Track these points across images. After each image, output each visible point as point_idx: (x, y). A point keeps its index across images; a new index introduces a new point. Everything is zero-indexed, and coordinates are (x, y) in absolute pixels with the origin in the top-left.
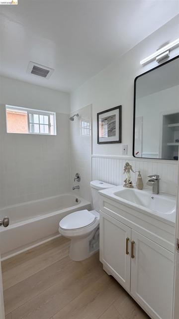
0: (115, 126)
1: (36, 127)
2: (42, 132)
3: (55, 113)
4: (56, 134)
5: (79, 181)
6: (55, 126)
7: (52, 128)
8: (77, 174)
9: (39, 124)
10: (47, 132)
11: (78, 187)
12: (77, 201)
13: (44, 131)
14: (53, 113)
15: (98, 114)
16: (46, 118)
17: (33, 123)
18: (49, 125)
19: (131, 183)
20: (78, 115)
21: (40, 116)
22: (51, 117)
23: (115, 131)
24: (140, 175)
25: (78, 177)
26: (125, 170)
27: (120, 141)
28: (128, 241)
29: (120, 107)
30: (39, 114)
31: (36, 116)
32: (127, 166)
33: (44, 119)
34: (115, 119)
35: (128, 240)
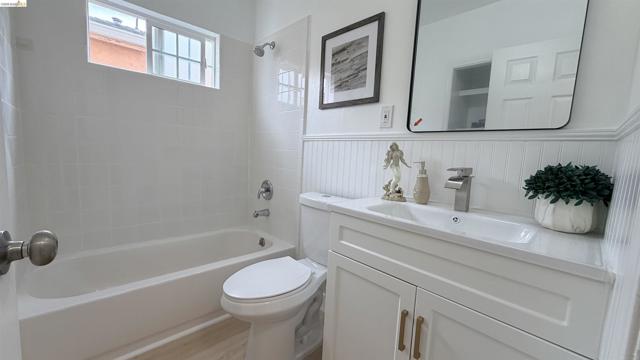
0: (366, 64)
1: (169, 62)
2: (183, 77)
3: (217, 36)
4: (218, 87)
5: (269, 198)
6: (218, 70)
7: (209, 71)
8: (266, 182)
9: (178, 57)
10: (196, 80)
11: (267, 213)
12: (262, 243)
13: (190, 74)
14: (212, 34)
15: (325, 39)
16: (196, 44)
17: (160, 52)
18: (203, 64)
19: (399, 192)
20: (273, 45)
21: (180, 36)
22: (209, 45)
23: (365, 76)
24: (423, 171)
25: (268, 190)
26: (388, 161)
27: (376, 99)
28: (407, 319)
29: (380, 18)
30: (178, 31)
31: (169, 36)
32: (393, 150)
33: (190, 47)
34: (367, 46)
35: (405, 314)
